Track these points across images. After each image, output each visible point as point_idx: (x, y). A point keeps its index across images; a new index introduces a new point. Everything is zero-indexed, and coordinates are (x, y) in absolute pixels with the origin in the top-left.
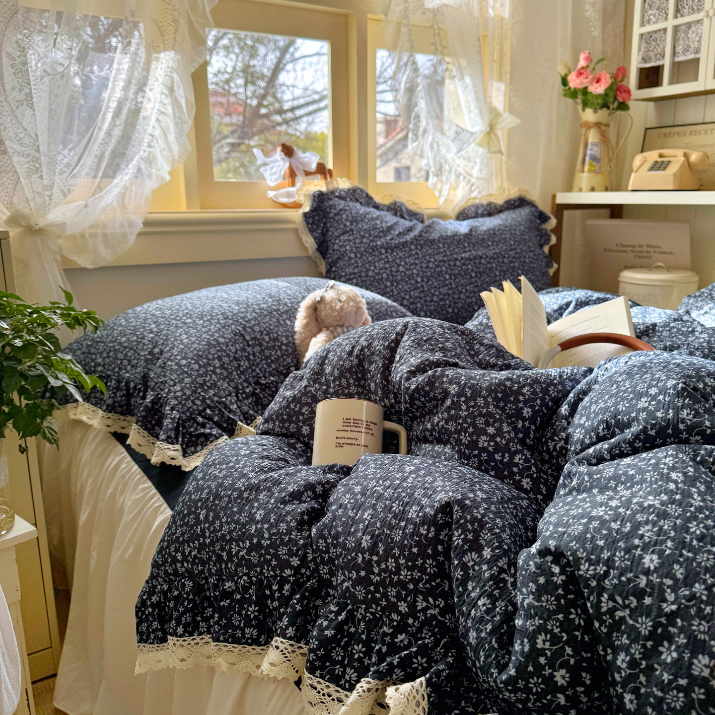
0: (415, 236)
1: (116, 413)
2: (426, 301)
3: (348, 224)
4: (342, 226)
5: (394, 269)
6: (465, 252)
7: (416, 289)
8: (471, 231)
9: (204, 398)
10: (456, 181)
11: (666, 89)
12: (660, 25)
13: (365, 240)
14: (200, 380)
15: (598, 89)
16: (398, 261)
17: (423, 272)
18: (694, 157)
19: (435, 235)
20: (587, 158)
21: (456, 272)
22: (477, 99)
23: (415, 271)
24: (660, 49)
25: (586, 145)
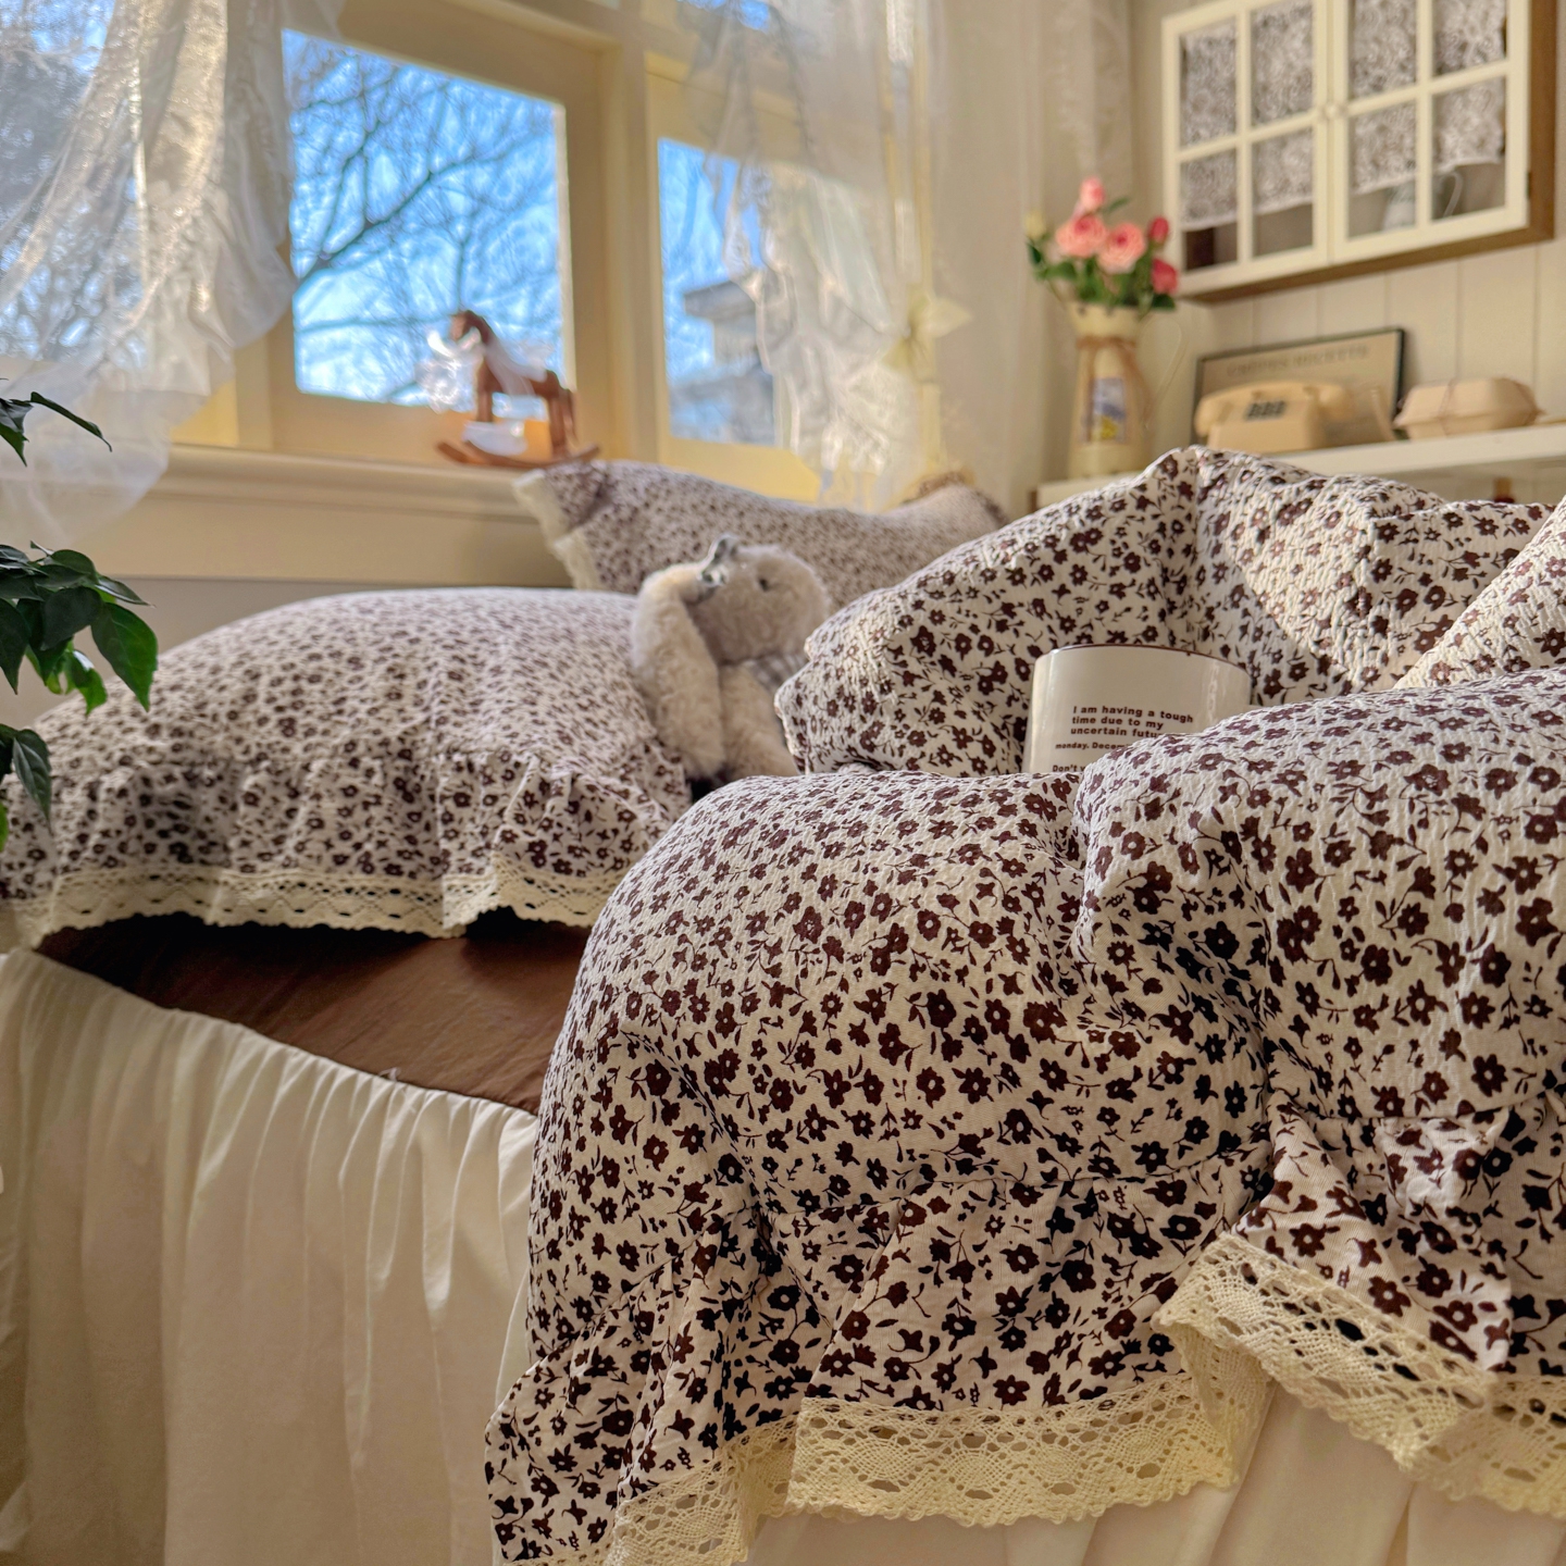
11: (1246, 268)
12: (1222, 143)
15: (1120, 260)
20: (1098, 413)
24: (1222, 192)
25: (1092, 384)
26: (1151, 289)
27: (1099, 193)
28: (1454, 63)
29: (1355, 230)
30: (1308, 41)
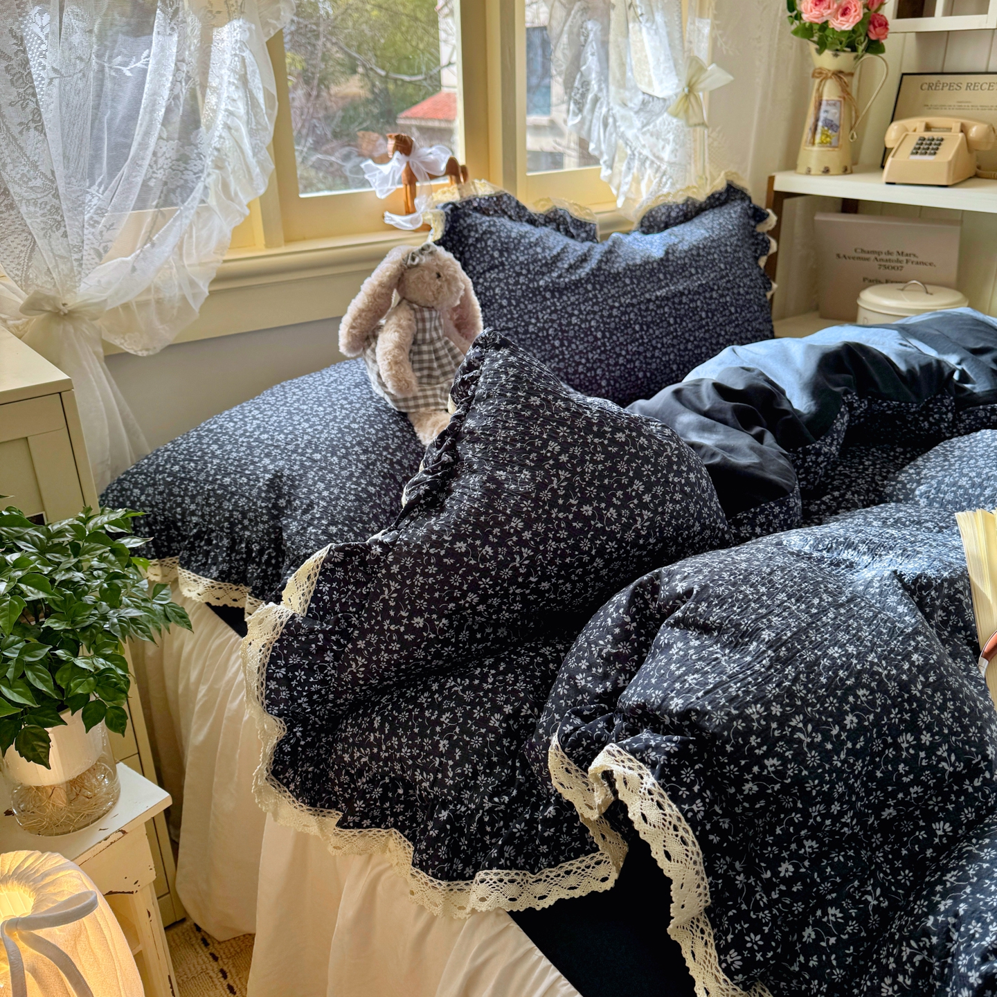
0: (592, 270)
2: (608, 365)
3: (496, 254)
4: (487, 258)
5: (564, 322)
6: (660, 288)
7: (594, 349)
8: (667, 253)
10: (639, 170)
11: (938, 22)
13: (522, 280)
15: (845, 25)
16: (569, 309)
17: (605, 323)
18: (975, 131)
19: (619, 266)
20: (820, 124)
21: (649, 319)
22: (671, 46)
23: (593, 323)
25: (820, 104)
26: (867, 38)
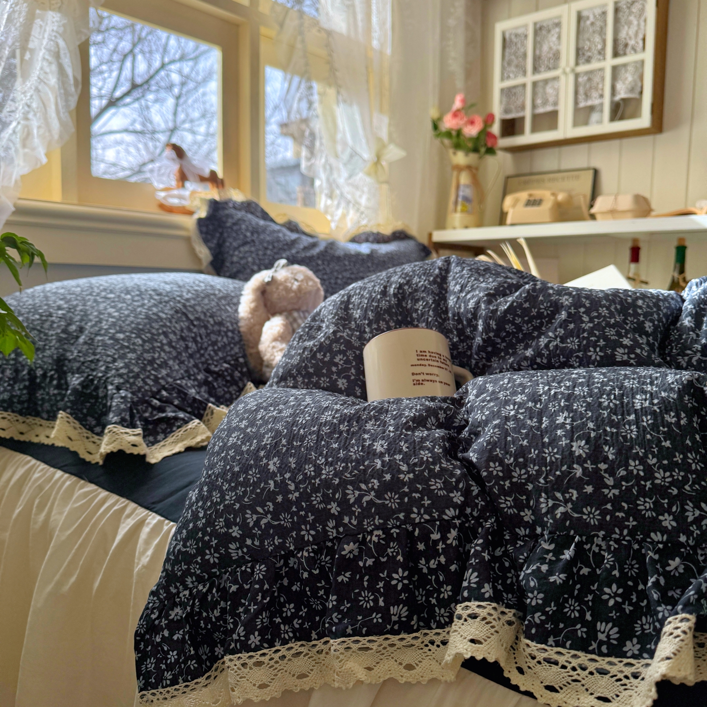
1: (13, 412)
3: (248, 234)
4: (241, 236)
8: (371, 252)
9: (156, 376)
10: (346, 209)
11: (528, 138)
12: (520, 80)
13: (269, 252)
14: (148, 356)
15: (472, 131)
18: (561, 197)
19: (340, 253)
20: (460, 200)
22: (365, 128)
24: (519, 103)
25: (458, 187)
26: (486, 145)
27: (464, 101)
28: (621, 52)
29: (576, 124)
30: (559, 38)
